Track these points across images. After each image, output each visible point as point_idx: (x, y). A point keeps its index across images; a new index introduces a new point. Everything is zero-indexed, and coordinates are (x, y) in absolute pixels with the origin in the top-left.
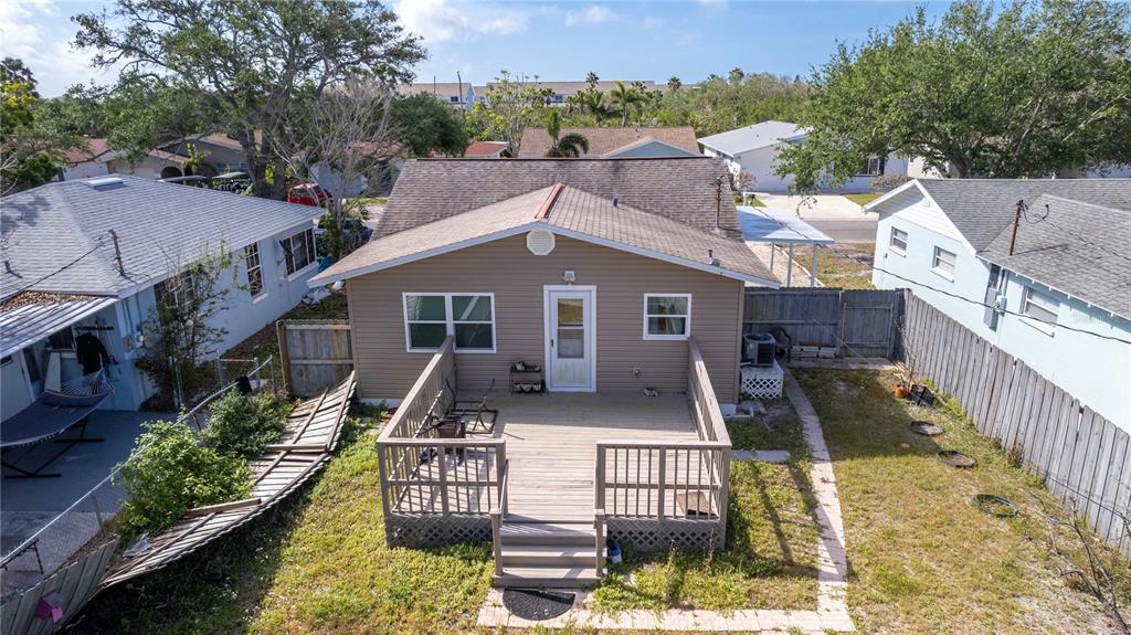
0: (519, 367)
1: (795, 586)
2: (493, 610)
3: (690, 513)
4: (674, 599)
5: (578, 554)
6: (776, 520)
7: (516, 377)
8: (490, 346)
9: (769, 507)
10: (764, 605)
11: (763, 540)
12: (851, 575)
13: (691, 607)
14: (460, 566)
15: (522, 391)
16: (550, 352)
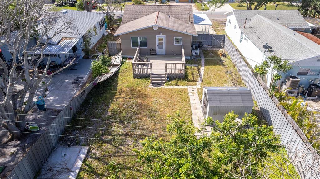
0: (152, 50)
1: (194, 83)
2: (151, 86)
3: (179, 73)
4: (176, 84)
5: (163, 79)
6: (193, 75)
7: (151, 52)
8: (146, 46)
9: (193, 73)
10: (189, 85)
11: (190, 77)
12: (202, 82)
13: (179, 85)
14: (145, 81)
15: (152, 54)
16: (157, 48)
